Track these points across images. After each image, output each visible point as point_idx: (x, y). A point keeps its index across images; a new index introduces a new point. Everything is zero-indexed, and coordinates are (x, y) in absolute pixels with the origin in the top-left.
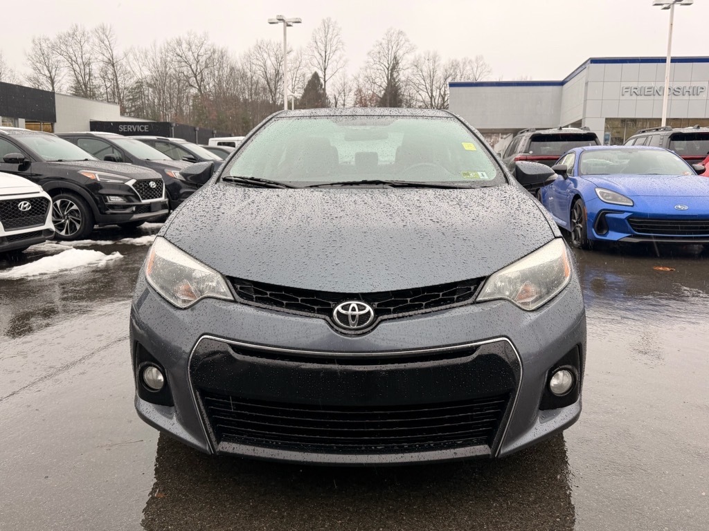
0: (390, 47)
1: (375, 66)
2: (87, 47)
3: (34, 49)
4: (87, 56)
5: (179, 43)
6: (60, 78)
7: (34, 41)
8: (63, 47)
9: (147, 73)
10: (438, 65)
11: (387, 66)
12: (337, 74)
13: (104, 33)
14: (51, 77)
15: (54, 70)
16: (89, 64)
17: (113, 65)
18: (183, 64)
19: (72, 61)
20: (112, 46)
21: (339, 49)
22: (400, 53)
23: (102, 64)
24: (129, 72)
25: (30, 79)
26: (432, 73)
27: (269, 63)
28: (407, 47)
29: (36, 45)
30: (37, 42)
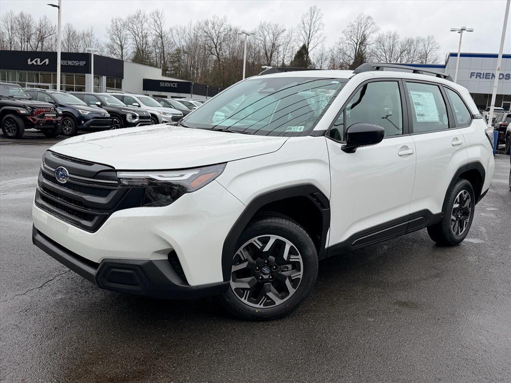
0: (360, 28)
1: (347, 42)
2: (146, 25)
3: (112, 26)
4: (146, 31)
5: (207, 24)
6: (127, 46)
7: (112, 21)
8: (130, 25)
9: (184, 44)
10: (397, 42)
11: (356, 41)
12: (317, 47)
13: (157, 16)
14: (121, 45)
15: (123, 40)
16: (146, 37)
17: (162, 38)
18: (208, 38)
19: (136, 35)
20: (162, 24)
21: (320, 29)
22: (367, 32)
23: (154, 37)
24: (172, 43)
25: (108, 46)
26: (391, 47)
27: (268, 38)
28: (373, 28)
29: (114, 23)
30: (114, 21)
